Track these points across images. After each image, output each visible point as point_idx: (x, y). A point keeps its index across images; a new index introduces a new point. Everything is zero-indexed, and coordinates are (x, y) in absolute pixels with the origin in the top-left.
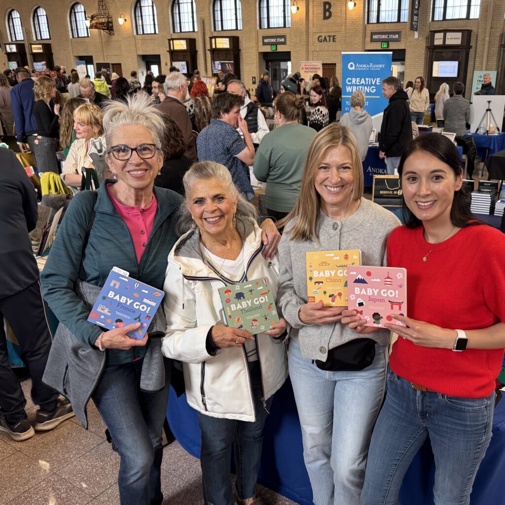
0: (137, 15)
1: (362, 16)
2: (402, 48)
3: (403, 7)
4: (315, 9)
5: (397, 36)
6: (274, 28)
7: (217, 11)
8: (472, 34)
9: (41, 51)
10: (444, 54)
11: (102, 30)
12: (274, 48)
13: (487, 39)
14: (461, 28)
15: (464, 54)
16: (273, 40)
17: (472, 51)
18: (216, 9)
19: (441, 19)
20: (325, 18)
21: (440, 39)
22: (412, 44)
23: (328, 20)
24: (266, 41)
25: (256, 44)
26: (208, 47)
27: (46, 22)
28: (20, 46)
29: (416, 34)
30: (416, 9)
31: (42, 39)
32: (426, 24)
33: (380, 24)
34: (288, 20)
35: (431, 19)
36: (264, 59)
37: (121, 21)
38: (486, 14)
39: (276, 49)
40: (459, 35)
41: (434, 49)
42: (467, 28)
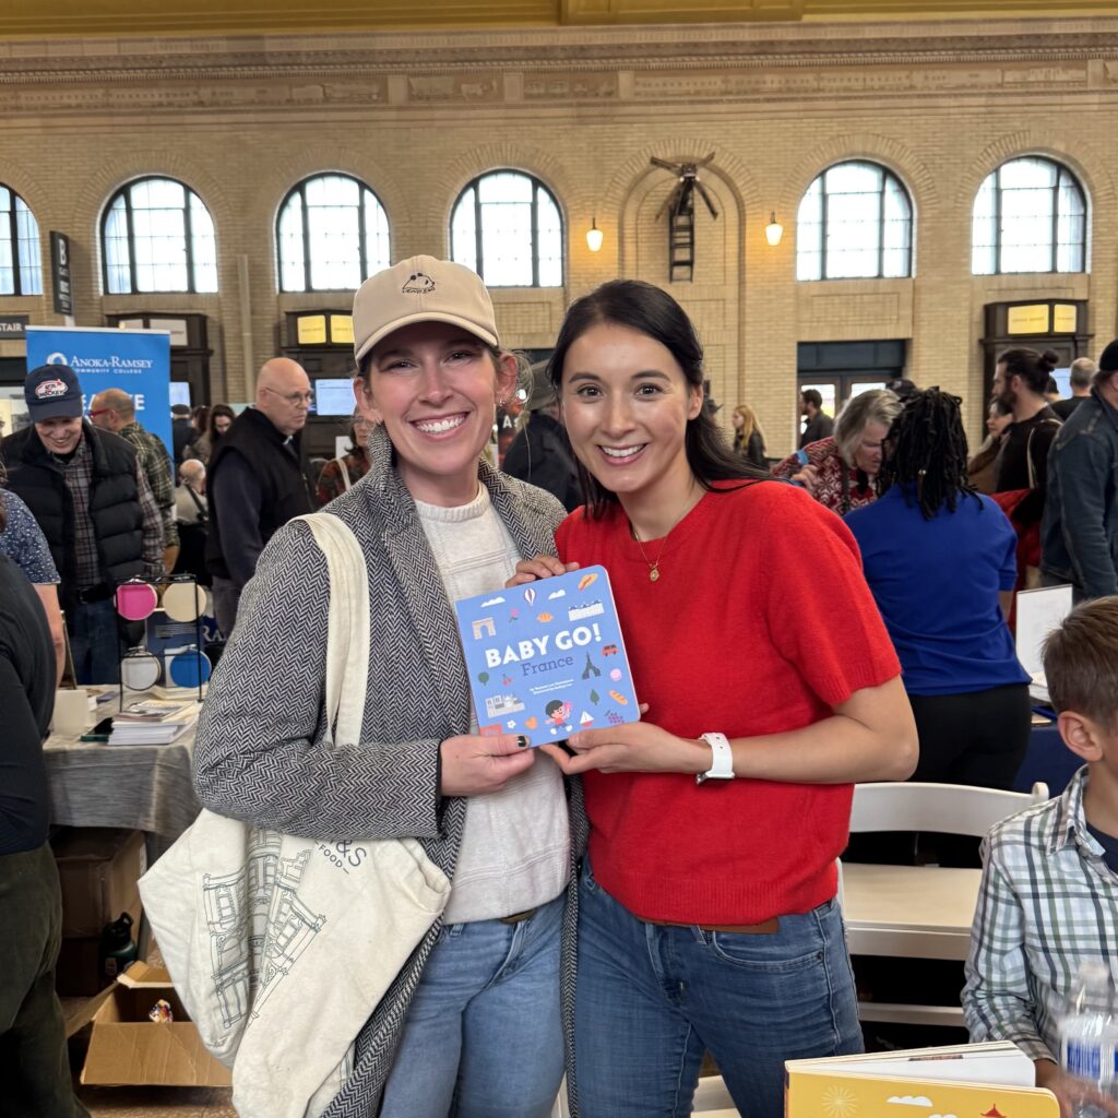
5: (17, 327)
8: (209, 324)
13: (247, 334)
14: (182, 312)
15: (198, 368)
17: (214, 362)
19: (127, 291)
30: (63, 266)
32: (92, 300)
35: (101, 290)
38: (235, 282)
40: (181, 325)
42: (195, 311)
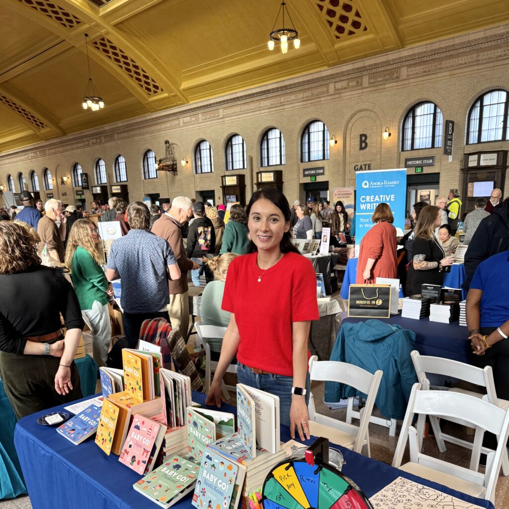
0: (197, 157)
1: (397, 144)
2: (437, 171)
3: (437, 134)
4: (352, 141)
5: (431, 161)
6: (315, 161)
7: (264, 149)
9: (119, 191)
10: (479, 176)
11: (168, 172)
12: (313, 179)
14: (496, 150)
15: (500, 174)
16: (313, 172)
18: (263, 148)
19: (476, 142)
20: (361, 148)
21: (474, 161)
22: (446, 168)
23: (364, 150)
24: (307, 173)
25: (297, 176)
26: (255, 181)
27: (125, 167)
28: (104, 188)
29: (450, 158)
30: (450, 135)
31: (121, 181)
32: (460, 147)
33: (414, 151)
34: (328, 153)
35: (465, 143)
36: (304, 189)
37: (183, 163)
39: (316, 180)
40: (495, 156)
41: (468, 171)
42: (503, 149)
